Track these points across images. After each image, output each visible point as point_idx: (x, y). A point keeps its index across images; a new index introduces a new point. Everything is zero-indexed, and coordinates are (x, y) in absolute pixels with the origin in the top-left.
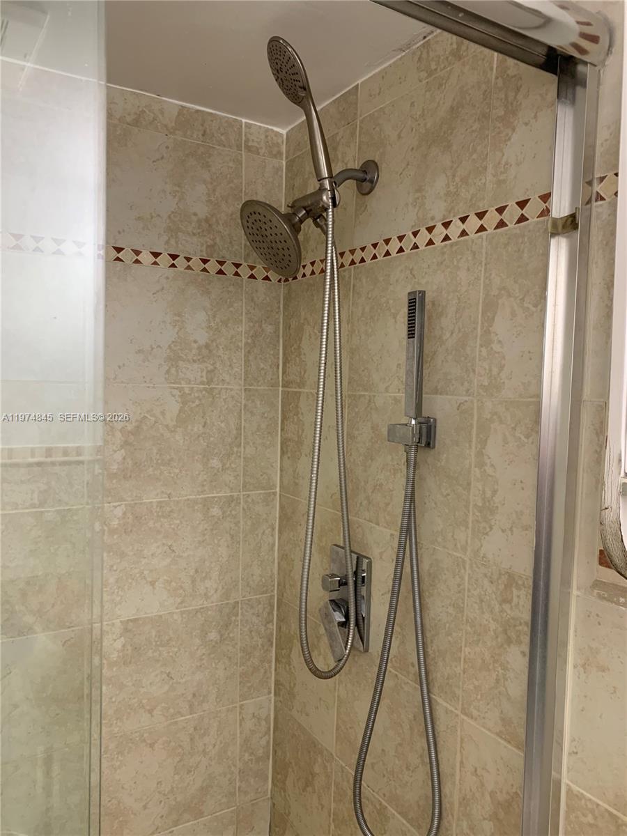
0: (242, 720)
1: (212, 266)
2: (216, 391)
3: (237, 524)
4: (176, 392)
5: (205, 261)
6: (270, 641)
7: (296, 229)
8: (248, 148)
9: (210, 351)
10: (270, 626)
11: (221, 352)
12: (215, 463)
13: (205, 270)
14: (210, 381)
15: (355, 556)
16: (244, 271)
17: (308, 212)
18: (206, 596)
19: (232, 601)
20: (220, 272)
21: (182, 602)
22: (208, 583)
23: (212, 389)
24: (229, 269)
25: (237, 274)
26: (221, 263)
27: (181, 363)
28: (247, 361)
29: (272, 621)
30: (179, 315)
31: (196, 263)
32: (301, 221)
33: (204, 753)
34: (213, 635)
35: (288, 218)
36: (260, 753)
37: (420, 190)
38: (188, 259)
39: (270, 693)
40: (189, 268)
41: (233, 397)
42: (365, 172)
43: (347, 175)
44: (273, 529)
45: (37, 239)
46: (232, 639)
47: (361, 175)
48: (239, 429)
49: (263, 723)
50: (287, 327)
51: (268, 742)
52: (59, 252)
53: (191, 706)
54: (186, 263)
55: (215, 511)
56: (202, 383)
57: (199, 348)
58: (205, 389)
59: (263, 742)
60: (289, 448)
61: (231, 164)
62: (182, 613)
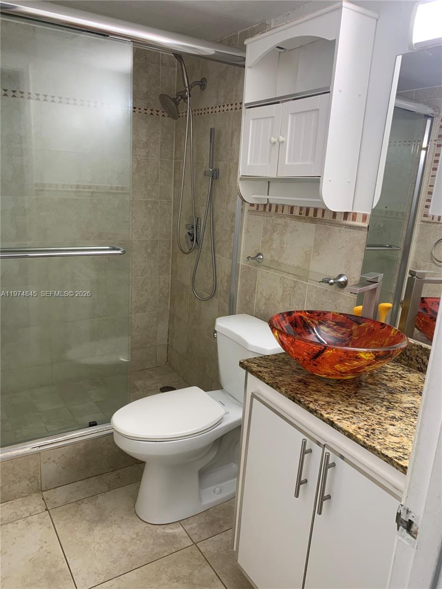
0: (159, 282)
1: (149, 112)
2: (150, 160)
3: (158, 211)
4: (135, 160)
5: (146, 110)
6: (169, 256)
7: (177, 104)
8: (162, 63)
9: (148, 145)
10: (169, 250)
11: (151, 145)
12: (149, 187)
13: (146, 113)
14: (147, 156)
15: (196, 218)
16: (160, 114)
17: (182, 97)
18: (147, 236)
19: (156, 239)
20: (152, 114)
21: (138, 237)
22: (147, 232)
23: (148, 159)
24: (155, 113)
25: (158, 115)
26: (152, 110)
27: (137, 149)
28: (161, 149)
29: (170, 249)
30: (137, 130)
31: (142, 110)
32: (179, 100)
33: (146, 291)
34: (149, 250)
35: (174, 100)
36: (166, 295)
37: (217, 93)
38: (140, 109)
39: (169, 274)
40: (140, 112)
41: (156, 163)
42: (202, 82)
43: (195, 83)
44: (171, 215)
45: (82, 101)
46: (156, 253)
47: (201, 83)
48: (158, 175)
49: (167, 285)
50: (176, 136)
51: (169, 292)
52: (89, 106)
53: (142, 274)
54: (139, 110)
55: (149, 206)
56: (145, 157)
57: (144, 144)
58: (146, 159)
59: (167, 291)
60: (177, 183)
61: (156, 71)
62: (138, 241)
